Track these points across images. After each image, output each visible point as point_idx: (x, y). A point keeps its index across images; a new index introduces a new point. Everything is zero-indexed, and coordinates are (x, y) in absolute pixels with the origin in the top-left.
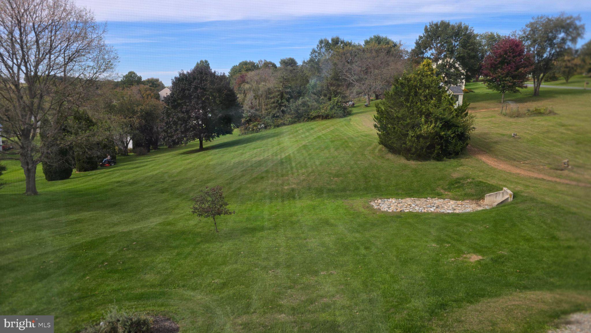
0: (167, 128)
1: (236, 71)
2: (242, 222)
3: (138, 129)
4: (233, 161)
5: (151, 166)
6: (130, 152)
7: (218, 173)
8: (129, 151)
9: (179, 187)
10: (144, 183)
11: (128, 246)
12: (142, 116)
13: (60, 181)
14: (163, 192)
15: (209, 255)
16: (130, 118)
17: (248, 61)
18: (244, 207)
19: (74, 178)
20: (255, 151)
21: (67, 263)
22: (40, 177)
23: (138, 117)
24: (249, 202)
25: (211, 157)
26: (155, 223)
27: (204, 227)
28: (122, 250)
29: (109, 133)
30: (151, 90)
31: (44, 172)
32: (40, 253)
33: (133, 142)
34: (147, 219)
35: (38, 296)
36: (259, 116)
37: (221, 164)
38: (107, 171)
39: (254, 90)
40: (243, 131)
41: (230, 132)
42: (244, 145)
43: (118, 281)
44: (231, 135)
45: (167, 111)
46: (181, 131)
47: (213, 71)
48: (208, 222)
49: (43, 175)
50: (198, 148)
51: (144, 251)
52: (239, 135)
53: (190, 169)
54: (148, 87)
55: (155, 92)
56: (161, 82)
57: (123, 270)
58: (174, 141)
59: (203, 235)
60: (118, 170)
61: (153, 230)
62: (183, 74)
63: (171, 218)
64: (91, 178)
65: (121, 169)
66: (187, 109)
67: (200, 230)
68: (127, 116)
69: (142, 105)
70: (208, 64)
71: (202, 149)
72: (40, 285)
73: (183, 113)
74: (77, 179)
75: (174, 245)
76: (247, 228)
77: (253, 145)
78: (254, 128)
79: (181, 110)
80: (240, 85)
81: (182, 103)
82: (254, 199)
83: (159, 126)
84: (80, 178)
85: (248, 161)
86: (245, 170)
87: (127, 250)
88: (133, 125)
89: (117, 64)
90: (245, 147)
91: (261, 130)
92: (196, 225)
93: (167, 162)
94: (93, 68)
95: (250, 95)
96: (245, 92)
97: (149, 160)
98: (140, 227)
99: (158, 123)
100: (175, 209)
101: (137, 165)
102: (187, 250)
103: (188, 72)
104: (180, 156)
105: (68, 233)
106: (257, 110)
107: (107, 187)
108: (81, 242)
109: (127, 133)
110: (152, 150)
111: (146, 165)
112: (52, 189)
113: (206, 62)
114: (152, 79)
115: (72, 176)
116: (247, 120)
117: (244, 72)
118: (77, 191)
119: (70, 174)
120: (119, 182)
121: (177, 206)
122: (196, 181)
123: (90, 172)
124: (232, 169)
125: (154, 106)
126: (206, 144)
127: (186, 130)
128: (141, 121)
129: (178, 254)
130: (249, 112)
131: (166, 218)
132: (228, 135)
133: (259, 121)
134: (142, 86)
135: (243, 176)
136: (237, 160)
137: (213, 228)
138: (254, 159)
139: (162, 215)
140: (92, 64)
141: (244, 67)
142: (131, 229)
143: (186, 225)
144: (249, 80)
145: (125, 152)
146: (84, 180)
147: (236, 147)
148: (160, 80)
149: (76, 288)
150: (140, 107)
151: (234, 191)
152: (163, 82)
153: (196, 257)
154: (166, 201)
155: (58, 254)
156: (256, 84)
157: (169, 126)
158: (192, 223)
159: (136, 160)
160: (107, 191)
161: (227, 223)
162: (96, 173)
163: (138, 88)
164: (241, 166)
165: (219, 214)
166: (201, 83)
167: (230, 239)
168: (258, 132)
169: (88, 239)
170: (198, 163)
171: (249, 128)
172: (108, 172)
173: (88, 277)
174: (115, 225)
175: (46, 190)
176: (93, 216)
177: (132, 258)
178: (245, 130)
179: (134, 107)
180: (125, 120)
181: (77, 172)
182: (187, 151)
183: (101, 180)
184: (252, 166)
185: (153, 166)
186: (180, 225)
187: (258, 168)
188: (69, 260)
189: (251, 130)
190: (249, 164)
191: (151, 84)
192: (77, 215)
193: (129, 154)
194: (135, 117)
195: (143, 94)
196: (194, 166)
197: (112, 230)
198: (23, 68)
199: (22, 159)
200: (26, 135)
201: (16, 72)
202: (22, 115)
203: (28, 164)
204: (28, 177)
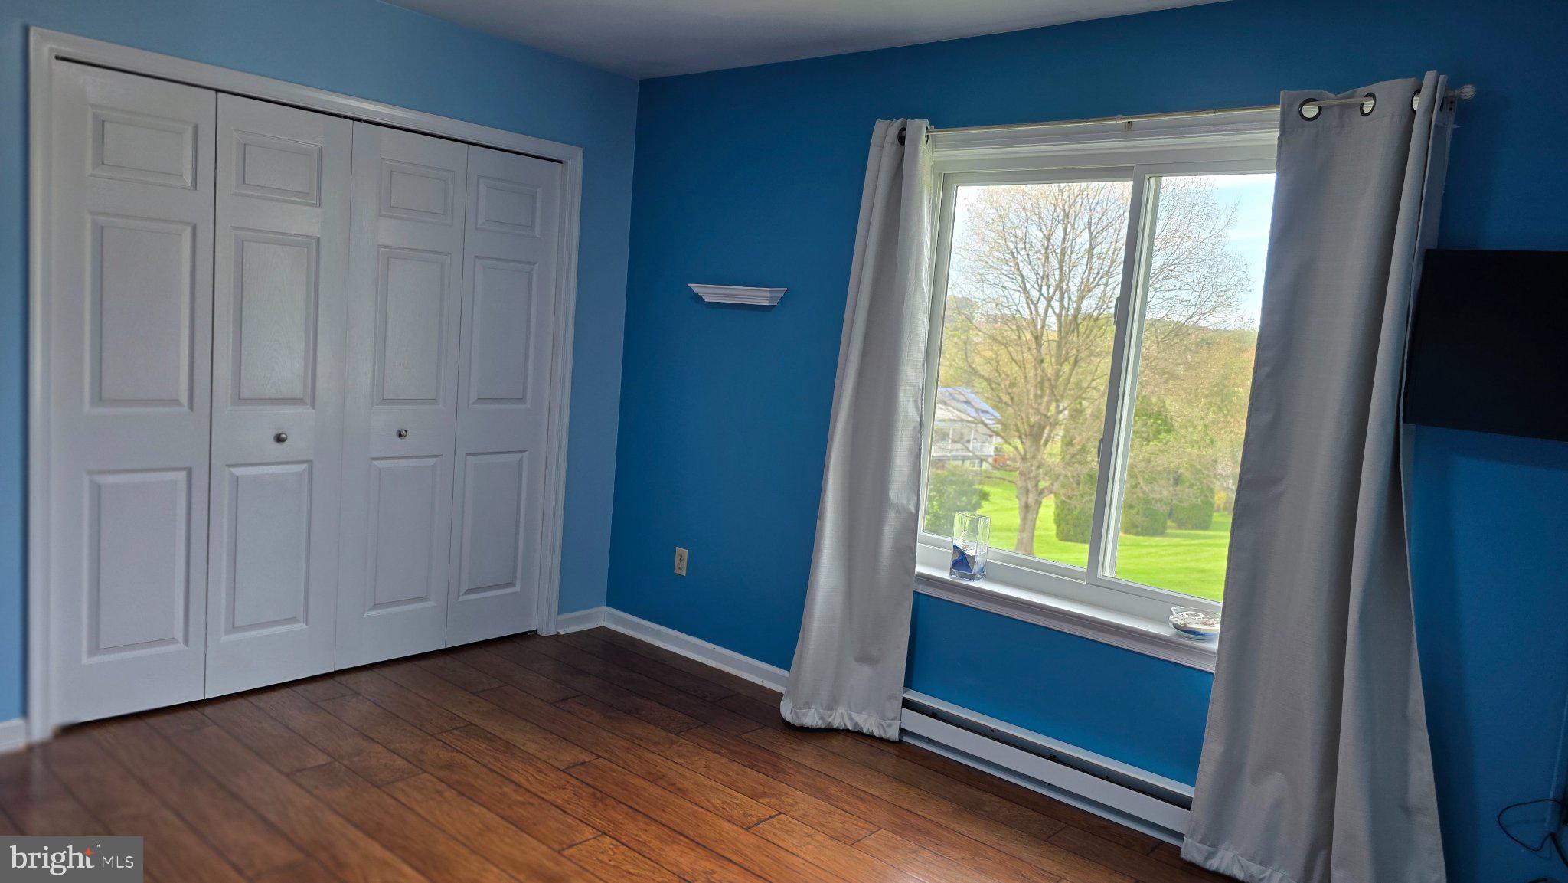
13: (1081, 546)
22: (1047, 530)
31: (1055, 520)
38: (1185, 543)
49: (1053, 527)
64: (1144, 551)
120: (1202, 571)
140: (1185, 295)
172: (1186, 545)
183: (1165, 559)
198: (1056, 304)
199: (1020, 483)
200: (1036, 435)
201: (1041, 311)
202: (1036, 396)
203: (1027, 492)
204: (1024, 519)
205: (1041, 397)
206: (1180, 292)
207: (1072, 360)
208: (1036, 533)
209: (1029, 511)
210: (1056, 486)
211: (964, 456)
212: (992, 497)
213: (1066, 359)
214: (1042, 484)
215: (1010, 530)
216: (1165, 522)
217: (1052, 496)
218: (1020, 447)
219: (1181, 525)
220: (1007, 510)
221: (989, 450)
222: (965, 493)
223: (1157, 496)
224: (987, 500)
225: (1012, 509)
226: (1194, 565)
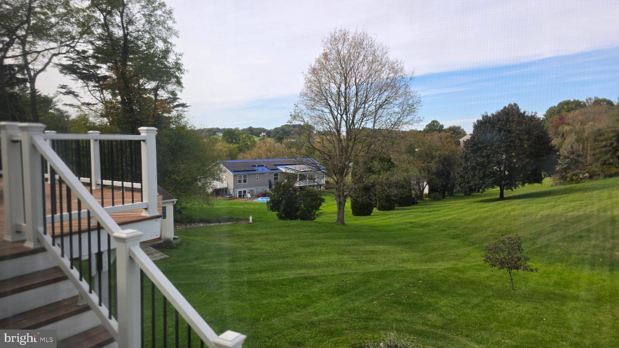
0: (464, 173)
1: (553, 113)
2: (547, 285)
3: (435, 174)
4: (541, 213)
5: (444, 211)
6: (426, 197)
7: (520, 225)
8: (424, 196)
9: (472, 235)
10: (436, 226)
11: (414, 283)
12: (440, 161)
13: (363, 217)
14: (454, 238)
15: (501, 311)
16: (428, 162)
17: (572, 100)
18: (552, 269)
19: (374, 215)
20: (573, 204)
21: (360, 285)
22: (348, 212)
23: (436, 162)
24: (559, 264)
25: (513, 207)
26: (443, 267)
27: (497, 281)
28: (408, 286)
29: (406, 174)
30: (451, 137)
31: (351, 207)
32: (341, 272)
33: (429, 187)
34: (436, 261)
35: (334, 307)
36: (582, 163)
37: (525, 216)
38: (403, 212)
39: (577, 133)
40: (558, 181)
41: (539, 180)
42: (557, 197)
43: (402, 312)
44: (540, 184)
45: (466, 155)
46: (479, 177)
47: (522, 111)
48: (502, 277)
49: (351, 210)
50: (498, 197)
51: (429, 291)
52: (552, 186)
53: (486, 218)
54: (449, 134)
55: (456, 139)
56: (463, 129)
57: (407, 304)
58: (470, 187)
59: (496, 290)
60: (412, 212)
61: (441, 274)
62: (487, 116)
63: (460, 265)
64: (388, 217)
65: (415, 212)
66: (487, 153)
67: (492, 284)
68: (425, 161)
69: (441, 150)
70: (518, 107)
71: (502, 198)
72: (337, 299)
73: (483, 157)
74: (377, 217)
75: (460, 292)
76: (554, 293)
77: (571, 196)
78: (574, 177)
79: (481, 155)
80: (557, 127)
81: (483, 147)
82: (567, 262)
83: (457, 172)
84: (379, 216)
85: (561, 215)
86: (557, 225)
87: (414, 286)
88: (431, 170)
89: (420, 108)
90: (559, 198)
91: (583, 180)
92: (488, 277)
93: (461, 209)
94: (398, 113)
95: (571, 139)
96: (563, 135)
97: (443, 205)
98: (427, 267)
99: (455, 168)
100: (465, 257)
101: (431, 209)
102: (475, 301)
103: (493, 114)
104: (477, 204)
105: (364, 261)
106: (578, 156)
107: (400, 227)
108: (373, 270)
109: (424, 178)
110: (447, 196)
111: (440, 210)
112: (357, 222)
113: (515, 105)
114: (454, 127)
115: (372, 214)
116: (565, 168)
117: (564, 113)
118: (375, 227)
119: (372, 212)
120: (412, 223)
121: (468, 254)
122: (492, 231)
123: (388, 211)
124: (538, 222)
125: (453, 152)
126: (507, 193)
127: (485, 176)
128: (438, 166)
129: (464, 302)
130: (568, 158)
131: (456, 264)
132: (536, 185)
133: (581, 170)
134: (443, 134)
135: (553, 231)
136: (545, 212)
137: (508, 285)
138: (570, 214)
139: (451, 260)
141: (565, 107)
142: (419, 268)
143: (477, 275)
144: (571, 121)
145: (421, 196)
146: (382, 218)
147: (546, 199)
148: (462, 128)
149: (365, 309)
150: (439, 152)
151: (540, 248)
152: (465, 130)
153: (485, 310)
154: (457, 247)
155: (354, 277)
156: (580, 125)
157: (466, 172)
158: (484, 274)
159: (430, 205)
160: (400, 229)
161: (527, 283)
162: (393, 213)
163: (439, 135)
164: (551, 220)
165: (517, 268)
166: (506, 125)
167: (530, 301)
168: (579, 183)
169: (379, 269)
170: (496, 212)
171: (567, 177)
172: (403, 213)
173: (375, 302)
174: (404, 261)
175: (352, 222)
176: (386, 250)
177: (416, 295)
178: (559, 179)
179: (433, 152)
180: (423, 165)
181: (377, 211)
182: (485, 200)
183: (397, 219)
184: (566, 221)
185: (447, 211)
186: (470, 274)
187: (576, 225)
188: (361, 284)
189: (568, 179)
190: (563, 219)
191: (452, 132)
192: (373, 247)
193: (424, 199)
194: (433, 162)
195: (444, 142)
196: (491, 215)
197: (401, 265)
198: (344, 116)
199: (336, 193)
200: (341, 172)
201: (339, 119)
202: (340, 155)
203: (340, 197)
204: (339, 209)
205: (342, 155)
206: (394, 109)
207: (353, 140)
208: (345, 213)
209: (341, 205)
210: (352, 193)
211: (313, 185)
212: (326, 201)
213: (351, 139)
214: (345, 194)
215: (334, 213)
216: (394, 204)
217: (349, 198)
218: (335, 178)
219: (400, 205)
220: (332, 205)
221: (323, 182)
222: (314, 200)
223: (393, 194)
224: (324, 202)
225: (334, 205)
226: (408, 220)
